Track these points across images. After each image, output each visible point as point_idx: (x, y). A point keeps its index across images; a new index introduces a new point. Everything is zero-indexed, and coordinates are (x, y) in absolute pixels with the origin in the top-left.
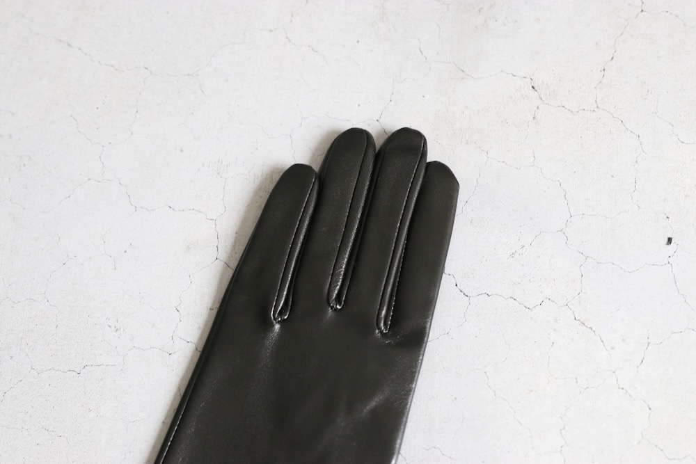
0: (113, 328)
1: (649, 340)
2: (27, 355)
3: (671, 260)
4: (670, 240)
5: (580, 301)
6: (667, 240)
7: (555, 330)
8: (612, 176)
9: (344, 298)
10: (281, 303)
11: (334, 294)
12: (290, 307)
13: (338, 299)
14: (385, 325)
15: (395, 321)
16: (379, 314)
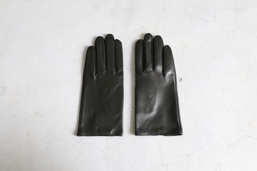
9: (106, 69)
10: (95, 73)
11: (104, 69)
12: (97, 73)
13: (105, 70)
14: (115, 72)
15: (117, 71)
16: (113, 70)
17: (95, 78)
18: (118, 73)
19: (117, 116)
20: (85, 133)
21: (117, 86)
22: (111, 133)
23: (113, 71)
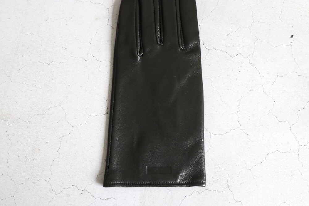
0: (64, 48)
1: (278, 75)
2: (29, 56)
3: (291, 44)
4: (292, 36)
5: (252, 56)
6: (291, 36)
7: (241, 66)
8: (273, 8)
9: (163, 40)
10: (139, 49)
11: (159, 39)
12: (143, 49)
13: (161, 41)
14: (182, 46)
15: (186, 44)
16: (179, 42)
17: (139, 58)
18: (189, 48)
19: (190, 142)
20: (121, 180)
21: (188, 76)
22: (178, 181)
23: (179, 44)
